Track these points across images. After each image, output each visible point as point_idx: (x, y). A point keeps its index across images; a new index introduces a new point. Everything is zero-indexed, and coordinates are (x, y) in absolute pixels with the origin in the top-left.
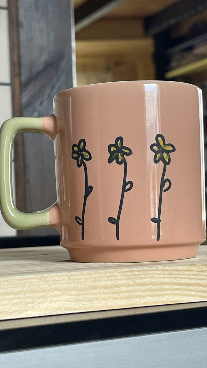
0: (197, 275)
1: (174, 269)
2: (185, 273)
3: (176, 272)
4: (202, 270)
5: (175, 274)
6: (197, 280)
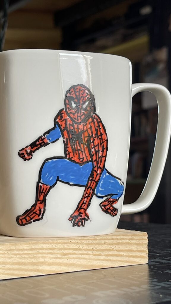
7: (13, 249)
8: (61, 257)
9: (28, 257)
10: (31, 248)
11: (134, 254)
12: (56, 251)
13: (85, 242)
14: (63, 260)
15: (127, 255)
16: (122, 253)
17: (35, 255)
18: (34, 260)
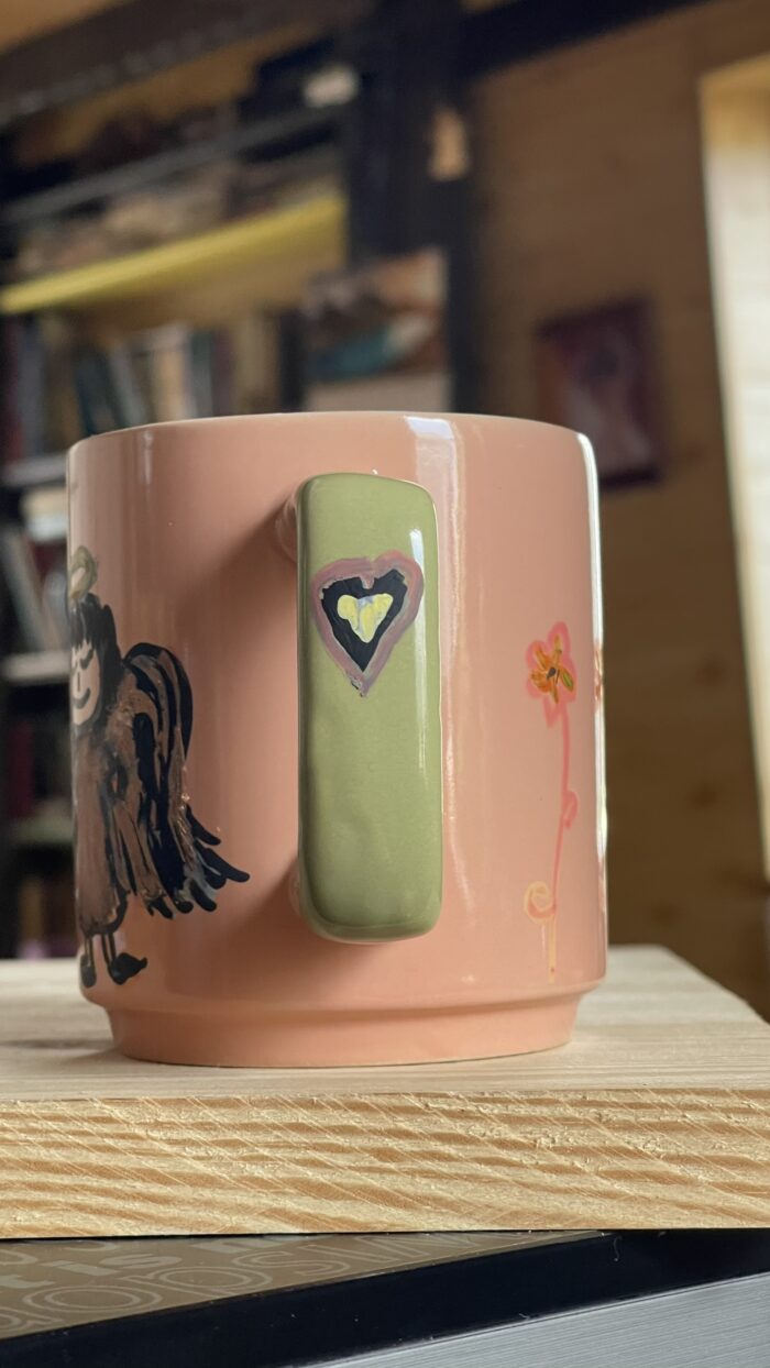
0: (134, 1137)
1: (46, 1112)
2: (86, 1127)
3: (51, 1125)
4: (156, 1121)
5: (47, 1132)
6: (134, 1156)
7: (166, 1120)
8: (378, 1164)
9: (235, 1155)
10: (246, 1121)
11: (754, 1179)
12: (358, 1142)
13: (496, 1111)
14: (388, 1178)
16: (691, 1172)
17: (266, 1152)
18: (258, 1171)
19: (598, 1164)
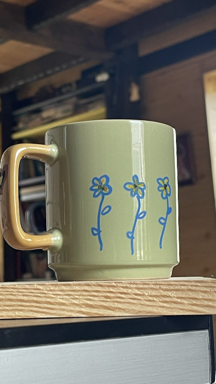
0: (45, 293)
1: (23, 287)
2: (33, 291)
3: (24, 290)
4: (50, 289)
6: (44, 298)
7: (53, 289)
8: (105, 299)
9: (69, 297)
10: (72, 289)
11: (198, 302)
12: (100, 294)
13: (134, 286)
14: (108, 303)
15: (190, 303)
16: (183, 301)
17: (77, 297)
18: (75, 302)
19: (160, 299)
